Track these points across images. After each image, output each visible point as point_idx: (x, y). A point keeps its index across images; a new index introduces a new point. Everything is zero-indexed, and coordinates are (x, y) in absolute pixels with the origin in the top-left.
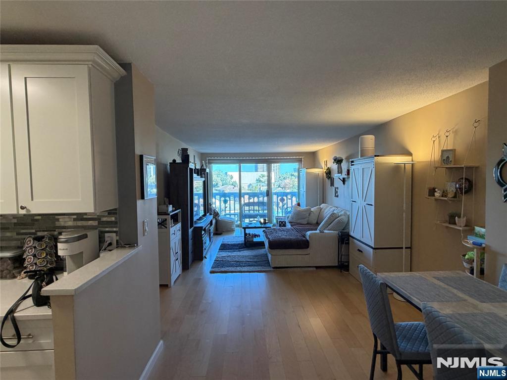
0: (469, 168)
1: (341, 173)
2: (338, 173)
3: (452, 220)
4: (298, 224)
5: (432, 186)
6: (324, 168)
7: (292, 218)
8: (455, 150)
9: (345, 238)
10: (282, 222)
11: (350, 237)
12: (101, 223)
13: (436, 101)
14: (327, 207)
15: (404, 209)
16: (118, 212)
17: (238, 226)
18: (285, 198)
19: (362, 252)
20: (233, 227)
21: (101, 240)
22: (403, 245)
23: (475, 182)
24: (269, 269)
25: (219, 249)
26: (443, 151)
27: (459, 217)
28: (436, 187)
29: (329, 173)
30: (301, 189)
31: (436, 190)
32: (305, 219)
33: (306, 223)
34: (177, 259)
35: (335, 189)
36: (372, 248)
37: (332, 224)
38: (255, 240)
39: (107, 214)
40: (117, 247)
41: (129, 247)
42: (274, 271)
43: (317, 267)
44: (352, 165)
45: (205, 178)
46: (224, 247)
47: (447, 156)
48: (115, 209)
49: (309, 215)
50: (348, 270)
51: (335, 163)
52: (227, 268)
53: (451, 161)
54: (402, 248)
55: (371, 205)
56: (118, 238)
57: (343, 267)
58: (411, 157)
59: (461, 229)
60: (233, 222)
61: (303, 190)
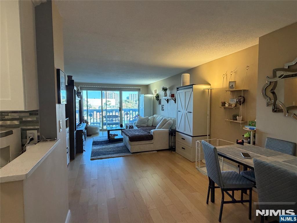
0: (244, 91)
1: (166, 96)
2: (165, 96)
3: (235, 118)
4: (142, 126)
5: (223, 101)
6: (154, 94)
7: (138, 123)
8: (236, 81)
9: (173, 133)
10: (131, 126)
11: (176, 132)
12: (22, 122)
13: (225, 56)
14: (158, 116)
15: (208, 114)
16: (39, 113)
17: (101, 130)
18: (129, 112)
19: (184, 139)
20: (97, 132)
21: (23, 136)
22: (207, 134)
23: (247, 98)
24: (129, 154)
25: (93, 145)
26: (230, 82)
27: (239, 116)
28: (226, 101)
29: (158, 97)
30: (140, 106)
31: (226, 103)
32: (145, 123)
33: (146, 126)
34: (68, 152)
35: (162, 106)
36: (191, 136)
37: (165, 125)
38: (116, 137)
39: (29, 115)
40: (38, 142)
41: (50, 140)
42: (133, 155)
43: (158, 151)
44: (177, 90)
45: (80, 98)
46: (95, 143)
47: (232, 84)
48: (37, 111)
49: (148, 121)
50: (175, 151)
51: (163, 91)
52: (102, 156)
53: (234, 87)
54: (207, 135)
55: (191, 112)
56: (39, 134)
57: (172, 149)
58: (210, 86)
59: (240, 122)
60: (97, 128)
61: (142, 107)
